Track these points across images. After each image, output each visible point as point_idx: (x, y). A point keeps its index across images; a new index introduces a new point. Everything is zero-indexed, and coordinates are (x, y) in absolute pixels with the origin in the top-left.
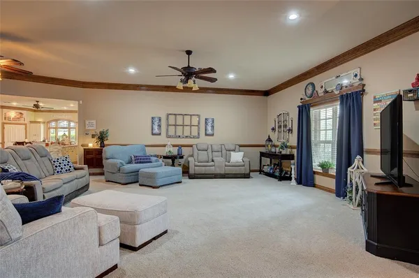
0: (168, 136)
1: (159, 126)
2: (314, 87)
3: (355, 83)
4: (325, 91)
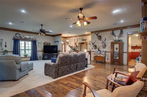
2: (20, 35)
3: (34, 39)
4: (25, 38)
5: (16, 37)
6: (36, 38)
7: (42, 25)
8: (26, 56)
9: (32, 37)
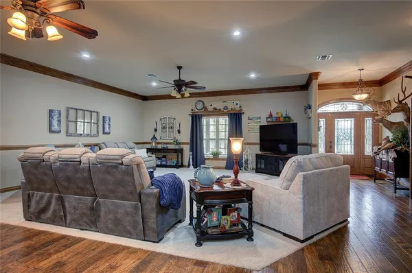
0: (68, 134)
1: (59, 121)
2: (204, 104)
3: (237, 108)
4: (215, 109)
5: (197, 111)
6: (240, 107)
7: (179, 68)
8: (216, 156)
9: (232, 103)
